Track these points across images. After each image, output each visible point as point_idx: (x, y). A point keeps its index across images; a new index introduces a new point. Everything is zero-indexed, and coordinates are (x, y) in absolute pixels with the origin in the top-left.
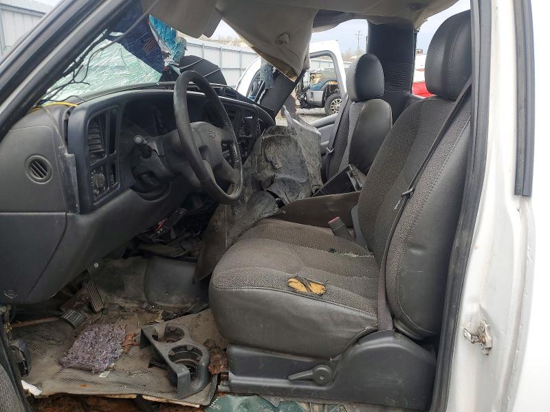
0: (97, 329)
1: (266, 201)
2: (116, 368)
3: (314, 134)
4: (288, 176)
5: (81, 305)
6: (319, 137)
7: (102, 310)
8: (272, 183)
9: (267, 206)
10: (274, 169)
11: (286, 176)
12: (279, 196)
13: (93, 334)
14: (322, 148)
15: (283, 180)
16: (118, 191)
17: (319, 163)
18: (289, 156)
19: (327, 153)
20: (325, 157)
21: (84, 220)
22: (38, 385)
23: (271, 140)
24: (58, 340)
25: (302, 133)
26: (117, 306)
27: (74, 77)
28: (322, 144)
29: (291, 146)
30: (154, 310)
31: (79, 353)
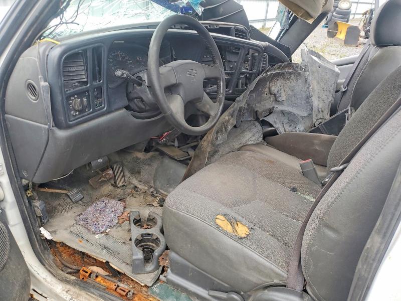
0: (107, 202)
1: (254, 130)
2: (109, 233)
3: (333, 71)
4: (290, 109)
5: (105, 181)
6: (337, 75)
7: (123, 186)
8: (270, 113)
9: (254, 135)
10: (276, 101)
11: (286, 109)
12: (274, 125)
13: (103, 204)
14: (338, 85)
15: (283, 113)
16: (104, 112)
17: (331, 98)
18: (295, 91)
19: (341, 91)
20: (339, 94)
21: (61, 134)
22: (53, 233)
23: (279, 74)
24: (85, 201)
25: (320, 70)
26: (133, 186)
27: (61, 19)
28: (339, 81)
29: (300, 81)
30: (156, 195)
31: (89, 216)
